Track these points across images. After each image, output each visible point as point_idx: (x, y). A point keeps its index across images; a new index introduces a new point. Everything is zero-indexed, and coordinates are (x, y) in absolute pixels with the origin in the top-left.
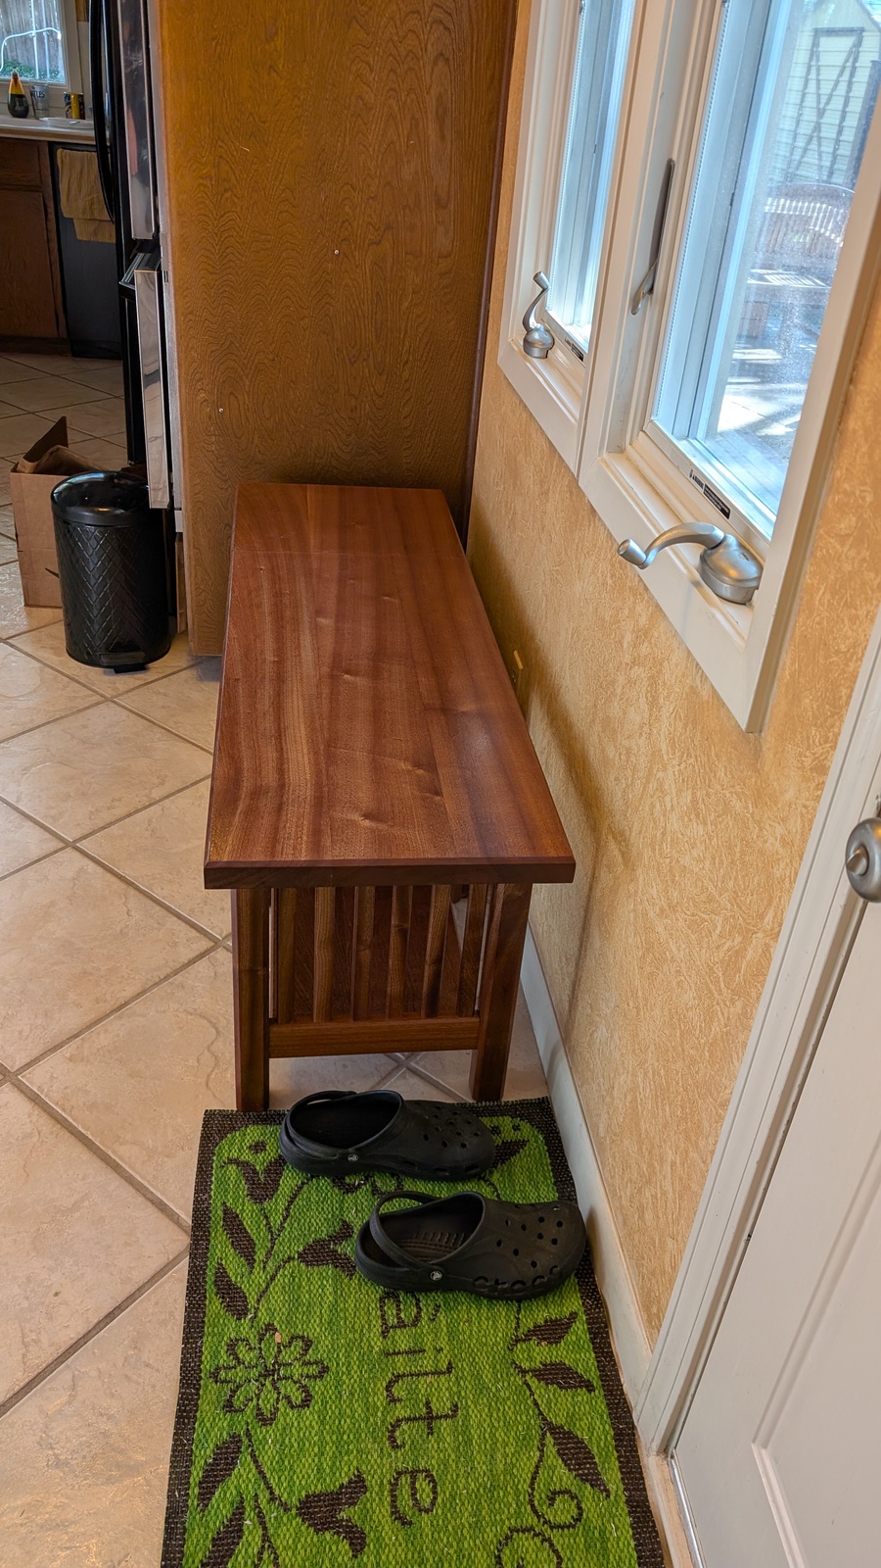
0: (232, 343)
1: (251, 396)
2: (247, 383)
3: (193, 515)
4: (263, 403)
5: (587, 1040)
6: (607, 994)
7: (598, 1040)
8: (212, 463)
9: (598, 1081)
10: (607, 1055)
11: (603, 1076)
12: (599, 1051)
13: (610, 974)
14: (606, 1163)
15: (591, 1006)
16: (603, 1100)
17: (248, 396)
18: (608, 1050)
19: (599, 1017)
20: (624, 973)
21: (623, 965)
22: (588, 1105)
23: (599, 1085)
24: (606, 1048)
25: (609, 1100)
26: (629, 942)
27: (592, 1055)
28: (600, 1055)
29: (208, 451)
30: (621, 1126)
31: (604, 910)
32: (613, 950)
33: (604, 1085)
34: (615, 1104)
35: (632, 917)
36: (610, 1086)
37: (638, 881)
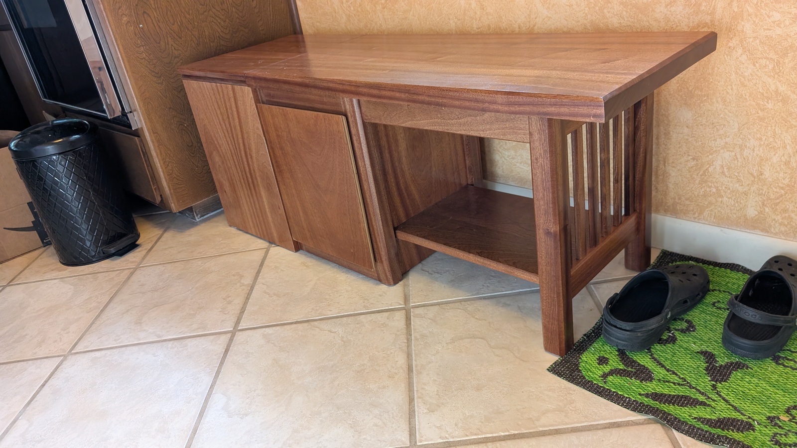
1: (158, 11)
3: (145, 110)
4: (167, 13)
5: (697, 182)
6: (721, 132)
7: (718, 168)
8: (147, 67)
9: (729, 191)
10: (739, 164)
11: (739, 181)
12: (723, 173)
13: (722, 116)
14: (772, 224)
15: (693, 159)
16: (746, 194)
17: (156, 12)
18: (739, 160)
19: (712, 154)
20: (747, 97)
21: (742, 95)
22: (719, 216)
23: (733, 191)
24: (736, 162)
25: (757, 186)
26: (746, 74)
27: (710, 184)
28: (727, 173)
29: (142, 59)
30: (788, 185)
31: (690, 89)
32: (719, 99)
33: (742, 185)
34: (770, 180)
35: (744, 57)
36: (755, 178)
37: (743, 31)
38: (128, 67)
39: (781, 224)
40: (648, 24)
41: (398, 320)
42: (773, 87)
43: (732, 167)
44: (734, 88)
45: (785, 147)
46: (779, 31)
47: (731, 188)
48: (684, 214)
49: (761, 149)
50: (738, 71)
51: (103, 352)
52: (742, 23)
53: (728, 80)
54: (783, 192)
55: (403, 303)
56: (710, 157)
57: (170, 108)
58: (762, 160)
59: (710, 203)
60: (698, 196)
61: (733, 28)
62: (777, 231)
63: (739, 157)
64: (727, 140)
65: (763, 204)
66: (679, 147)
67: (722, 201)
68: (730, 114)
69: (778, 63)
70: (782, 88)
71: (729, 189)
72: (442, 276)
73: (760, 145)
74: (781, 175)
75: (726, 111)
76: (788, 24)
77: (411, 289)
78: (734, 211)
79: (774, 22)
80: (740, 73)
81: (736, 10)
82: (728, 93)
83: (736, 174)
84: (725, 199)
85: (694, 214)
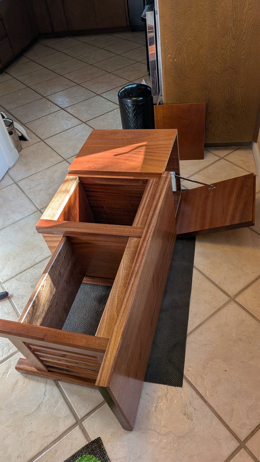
0: (179, 35)
2: (185, 49)
4: (190, 56)
8: (172, 79)
17: (185, 54)
29: (171, 75)
38: (164, 78)
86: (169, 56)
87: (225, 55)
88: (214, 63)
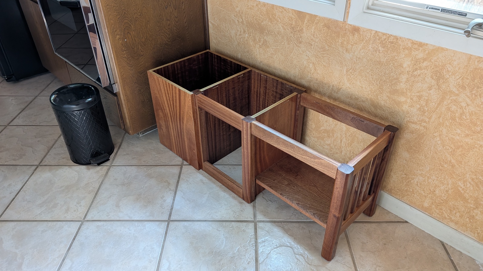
0: (125, 13)
2: (133, 27)
3: (123, 83)
4: (140, 32)
5: (404, 184)
6: (421, 168)
7: (415, 182)
8: (126, 61)
9: (418, 193)
10: (426, 184)
11: (424, 190)
12: (417, 185)
13: (423, 162)
14: (434, 212)
15: (405, 174)
16: (425, 197)
17: (134, 32)
18: (426, 182)
19: (414, 176)
20: (436, 159)
21: (434, 157)
22: (411, 201)
23: (420, 194)
24: (424, 182)
25: (431, 195)
26: (439, 149)
27: (410, 187)
28: (419, 186)
29: (124, 58)
30: (445, 200)
31: (411, 145)
32: (423, 155)
33: (425, 193)
34: (438, 195)
35: (439, 142)
36: (431, 192)
37: (442, 131)
38: (117, 62)
39: (438, 214)
40: (398, 110)
41: (251, 229)
42: (449, 159)
43: (422, 184)
44: (432, 153)
45: (448, 185)
46: (458, 138)
47: (419, 192)
48: (395, 195)
49: (437, 182)
50: (435, 147)
51: (102, 223)
52: (442, 128)
53: (430, 148)
54: (442, 202)
55: (253, 218)
56: (413, 176)
57: (135, 83)
58: (437, 186)
59: (408, 195)
60: (403, 190)
61: (437, 128)
62: (435, 216)
63: (426, 181)
64: (423, 172)
65: (432, 203)
66: (400, 167)
67: (414, 196)
68: (427, 162)
69: (454, 150)
70: (453, 161)
71: (418, 192)
72: (272, 203)
73: (437, 180)
74: (443, 195)
75: (425, 161)
76: (463, 136)
77: (257, 209)
78: (419, 202)
79: (457, 133)
80: (436, 148)
81: (441, 121)
82: (428, 154)
83: (423, 188)
84: (415, 195)
85: (400, 196)
86: (118, 37)
87: (171, 25)
88: (163, 35)
